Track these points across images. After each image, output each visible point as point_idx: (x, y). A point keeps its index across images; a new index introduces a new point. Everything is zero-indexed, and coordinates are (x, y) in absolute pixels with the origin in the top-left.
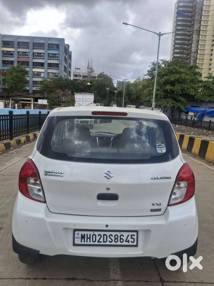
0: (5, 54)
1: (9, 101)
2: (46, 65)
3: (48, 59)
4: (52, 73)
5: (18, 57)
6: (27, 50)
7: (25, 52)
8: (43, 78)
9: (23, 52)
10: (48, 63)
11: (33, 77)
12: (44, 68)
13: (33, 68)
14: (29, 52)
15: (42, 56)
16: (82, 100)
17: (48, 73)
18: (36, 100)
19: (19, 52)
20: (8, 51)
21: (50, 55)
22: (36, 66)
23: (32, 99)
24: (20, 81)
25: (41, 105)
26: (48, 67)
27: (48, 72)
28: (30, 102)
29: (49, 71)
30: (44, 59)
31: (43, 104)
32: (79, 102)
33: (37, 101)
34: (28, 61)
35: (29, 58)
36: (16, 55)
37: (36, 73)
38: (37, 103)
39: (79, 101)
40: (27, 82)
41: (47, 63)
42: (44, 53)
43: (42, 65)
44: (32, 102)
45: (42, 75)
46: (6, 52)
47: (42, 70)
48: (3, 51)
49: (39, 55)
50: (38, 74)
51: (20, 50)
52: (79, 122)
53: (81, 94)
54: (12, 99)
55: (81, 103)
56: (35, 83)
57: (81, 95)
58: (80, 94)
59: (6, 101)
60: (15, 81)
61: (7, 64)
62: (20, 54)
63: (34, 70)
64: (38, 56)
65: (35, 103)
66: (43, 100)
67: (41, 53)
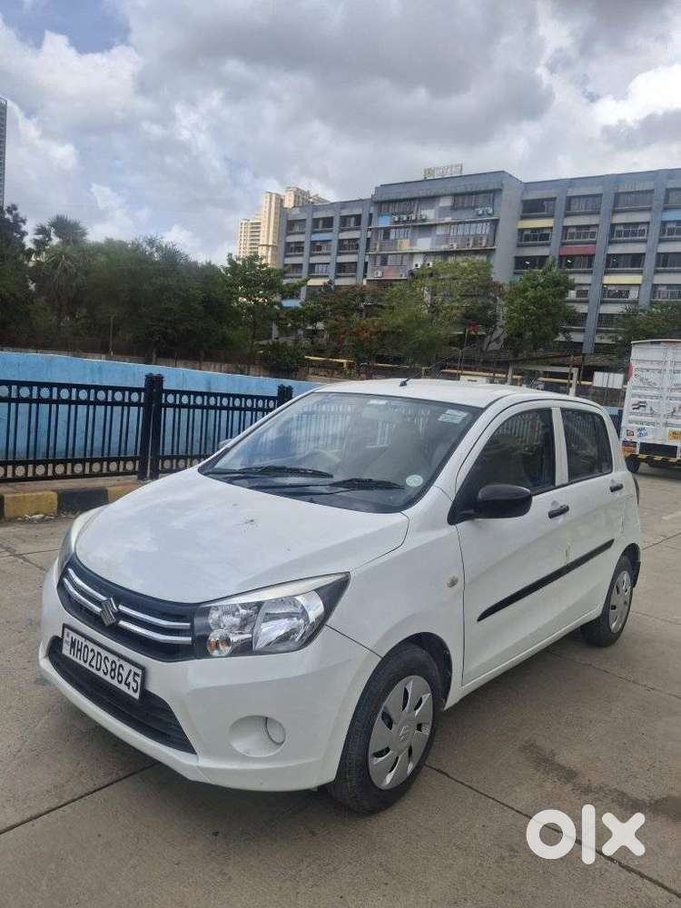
0: (527, 238)
1: (504, 376)
2: (650, 262)
3: (661, 241)
4: (669, 286)
5: (563, 244)
6: (593, 220)
7: (588, 227)
8: (635, 302)
9: (579, 227)
10: (659, 254)
11: (602, 302)
12: (640, 272)
13: (606, 273)
14: (597, 226)
15: (642, 233)
16: (660, 367)
17: (655, 286)
18: (587, 374)
19: (566, 228)
20: (534, 230)
21: (668, 226)
22: (617, 266)
23: (575, 371)
24: (549, 314)
25: (602, 389)
26: (657, 265)
27: (655, 282)
28: (566, 381)
29: (659, 279)
30: (645, 241)
31: (610, 386)
32: (645, 375)
33: (590, 378)
34: (592, 253)
35: (595, 243)
36: (555, 239)
37: (613, 288)
38: (589, 383)
39: (648, 370)
40: (578, 320)
41: (654, 255)
42: (648, 223)
43: (636, 261)
44: (574, 381)
45: (633, 295)
46: (529, 232)
47: (637, 279)
48: (521, 231)
49: (632, 230)
50: (621, 293)
51: (569, 222)
52: (638, 449)
53: (659, 342)
54: (514, 369)
55: (652, 377)
56: (605, 319)
57: (654, 346)
58: (652, 343)
59: (496, 375)
60: (531, 315)
61: (526, 267)
62: (571, 233)
63: (609, 279)
64: (626, 234)
65: (583, 383)
66: (612, 375)
67: (637, 224)
